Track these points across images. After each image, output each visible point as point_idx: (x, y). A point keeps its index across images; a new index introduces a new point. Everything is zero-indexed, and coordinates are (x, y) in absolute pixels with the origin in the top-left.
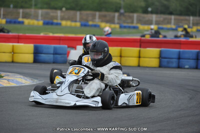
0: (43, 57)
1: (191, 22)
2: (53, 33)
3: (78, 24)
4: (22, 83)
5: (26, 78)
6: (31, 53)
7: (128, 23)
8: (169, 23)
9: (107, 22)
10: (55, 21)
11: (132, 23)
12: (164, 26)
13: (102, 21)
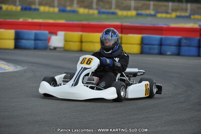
0: (24, 43)
1: (170, 8)
2: (33, 19)
3: (56, 10)
4: (5, 70)
5: (8, 64)
6: (12, 39)
7: (106, 8)
8: (148, 8)
9: (85, 7)
10: (33, 7)
11: (111, 8)
12: (143, 12)
13: (81, 7)
